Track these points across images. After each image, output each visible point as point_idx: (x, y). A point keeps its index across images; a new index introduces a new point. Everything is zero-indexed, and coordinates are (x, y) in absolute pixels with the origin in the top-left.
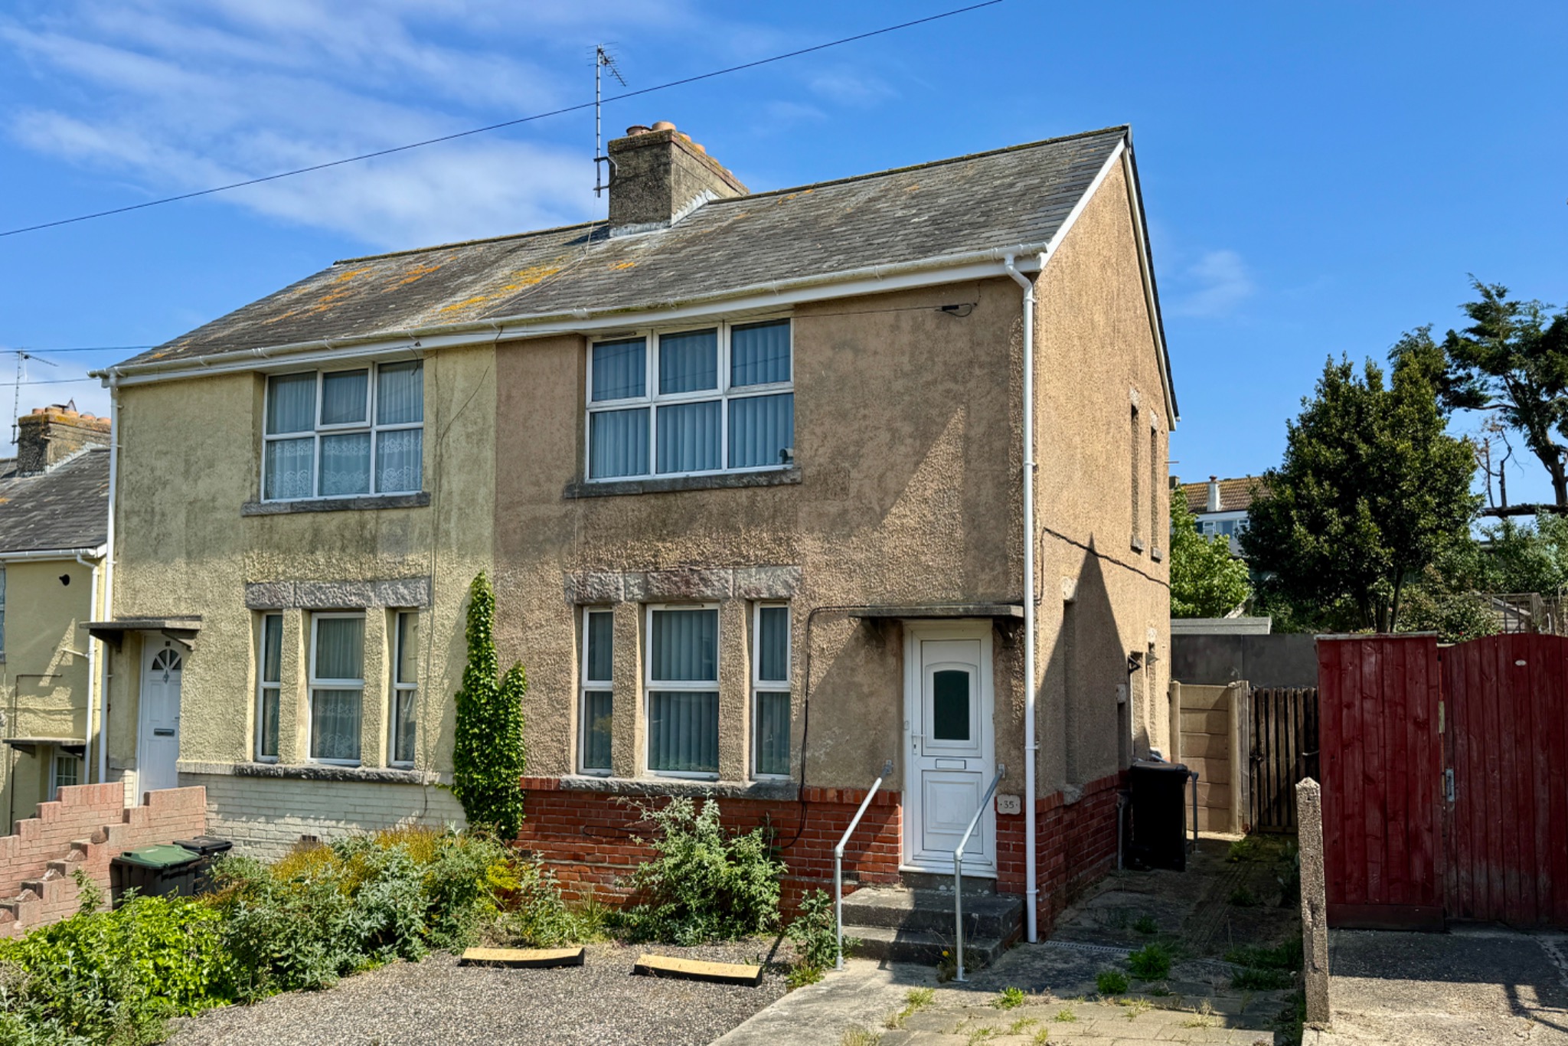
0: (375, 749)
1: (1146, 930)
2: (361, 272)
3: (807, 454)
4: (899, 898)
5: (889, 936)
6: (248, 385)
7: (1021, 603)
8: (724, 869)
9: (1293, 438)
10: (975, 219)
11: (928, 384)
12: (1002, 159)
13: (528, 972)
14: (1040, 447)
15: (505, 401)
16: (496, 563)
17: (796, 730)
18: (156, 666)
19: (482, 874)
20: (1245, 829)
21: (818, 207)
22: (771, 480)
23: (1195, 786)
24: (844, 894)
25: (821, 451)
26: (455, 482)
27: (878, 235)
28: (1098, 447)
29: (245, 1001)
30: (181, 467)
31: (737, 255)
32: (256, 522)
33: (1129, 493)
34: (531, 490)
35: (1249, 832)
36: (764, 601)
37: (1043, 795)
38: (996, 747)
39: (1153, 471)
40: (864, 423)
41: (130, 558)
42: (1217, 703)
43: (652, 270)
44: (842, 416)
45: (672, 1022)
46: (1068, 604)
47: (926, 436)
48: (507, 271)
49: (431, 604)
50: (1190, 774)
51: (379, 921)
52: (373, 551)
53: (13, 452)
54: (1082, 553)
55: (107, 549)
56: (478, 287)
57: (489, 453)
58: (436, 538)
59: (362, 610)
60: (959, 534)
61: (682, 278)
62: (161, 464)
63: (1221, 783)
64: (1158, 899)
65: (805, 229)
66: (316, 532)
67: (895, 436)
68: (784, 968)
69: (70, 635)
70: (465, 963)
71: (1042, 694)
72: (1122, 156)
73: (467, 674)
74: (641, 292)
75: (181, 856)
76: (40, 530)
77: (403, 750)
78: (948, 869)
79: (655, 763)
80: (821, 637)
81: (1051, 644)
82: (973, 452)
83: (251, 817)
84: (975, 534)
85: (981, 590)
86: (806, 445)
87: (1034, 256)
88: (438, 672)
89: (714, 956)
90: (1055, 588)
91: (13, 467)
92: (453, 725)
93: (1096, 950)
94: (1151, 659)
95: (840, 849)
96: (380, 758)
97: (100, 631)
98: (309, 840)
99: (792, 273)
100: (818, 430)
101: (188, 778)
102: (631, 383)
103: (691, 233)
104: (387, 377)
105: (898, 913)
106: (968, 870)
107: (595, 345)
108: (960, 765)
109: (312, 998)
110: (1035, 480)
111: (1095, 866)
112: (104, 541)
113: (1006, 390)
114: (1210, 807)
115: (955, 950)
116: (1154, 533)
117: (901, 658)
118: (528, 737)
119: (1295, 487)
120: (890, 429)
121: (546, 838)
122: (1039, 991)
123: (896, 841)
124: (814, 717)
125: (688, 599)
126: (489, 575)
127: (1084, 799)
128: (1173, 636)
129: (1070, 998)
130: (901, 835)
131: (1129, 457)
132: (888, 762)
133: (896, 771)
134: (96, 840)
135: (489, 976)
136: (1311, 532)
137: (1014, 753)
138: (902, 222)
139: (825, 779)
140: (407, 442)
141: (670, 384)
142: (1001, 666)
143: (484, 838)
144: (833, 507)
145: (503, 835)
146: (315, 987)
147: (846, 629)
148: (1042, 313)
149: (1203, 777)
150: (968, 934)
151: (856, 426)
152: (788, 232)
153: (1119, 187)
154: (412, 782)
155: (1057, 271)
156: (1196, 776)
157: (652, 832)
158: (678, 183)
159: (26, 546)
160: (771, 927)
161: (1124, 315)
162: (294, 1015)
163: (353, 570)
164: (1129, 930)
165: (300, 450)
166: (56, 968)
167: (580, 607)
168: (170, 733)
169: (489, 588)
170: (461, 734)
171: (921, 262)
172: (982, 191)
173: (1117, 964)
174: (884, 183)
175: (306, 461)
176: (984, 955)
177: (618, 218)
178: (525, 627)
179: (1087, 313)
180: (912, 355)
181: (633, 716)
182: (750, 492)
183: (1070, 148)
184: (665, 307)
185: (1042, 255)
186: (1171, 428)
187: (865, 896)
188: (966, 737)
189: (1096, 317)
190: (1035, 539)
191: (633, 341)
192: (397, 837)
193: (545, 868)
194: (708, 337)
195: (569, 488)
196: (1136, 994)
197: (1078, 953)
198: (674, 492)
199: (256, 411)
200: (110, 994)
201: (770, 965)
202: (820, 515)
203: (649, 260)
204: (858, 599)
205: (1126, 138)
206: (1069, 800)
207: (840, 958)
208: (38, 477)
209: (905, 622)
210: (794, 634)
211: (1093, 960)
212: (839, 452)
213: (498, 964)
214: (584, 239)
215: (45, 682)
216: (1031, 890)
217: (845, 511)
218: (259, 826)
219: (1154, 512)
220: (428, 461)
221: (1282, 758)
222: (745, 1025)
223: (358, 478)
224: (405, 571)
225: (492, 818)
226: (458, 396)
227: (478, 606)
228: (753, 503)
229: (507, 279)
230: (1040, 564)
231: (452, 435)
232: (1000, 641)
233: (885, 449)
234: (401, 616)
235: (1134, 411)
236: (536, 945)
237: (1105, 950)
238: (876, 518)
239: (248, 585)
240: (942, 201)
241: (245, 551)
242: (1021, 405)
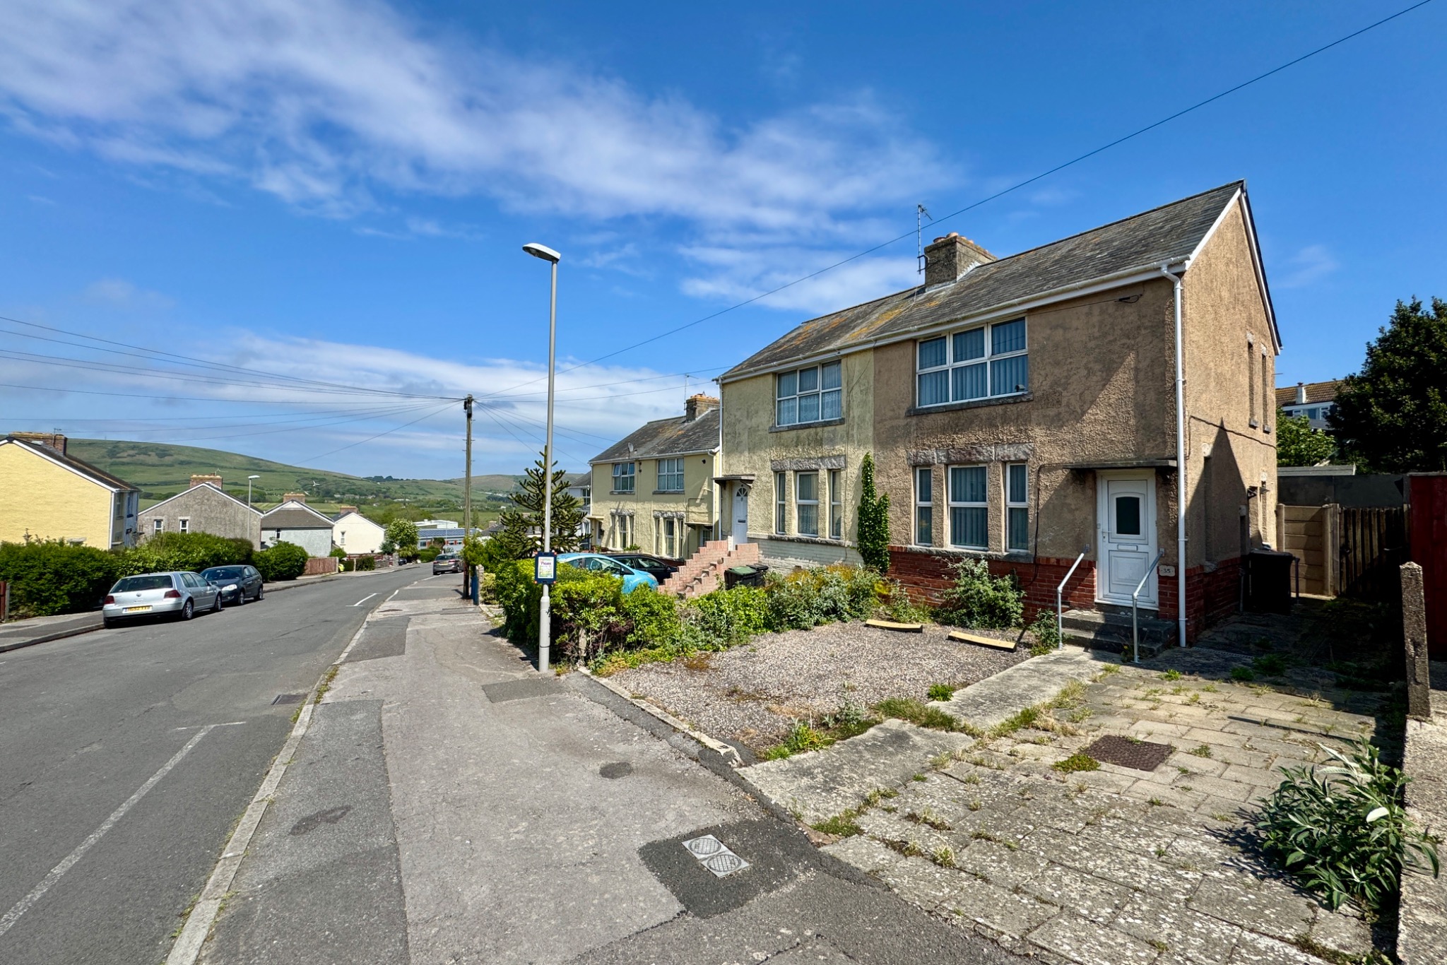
0: (824, 530)
1: (1264, 647)
2: (813, 325)
3: (1036, 385)
4: (1096, 616)
5: (1091, 636)
6: (770, 378)
7: (1176, 458)
8: (991, 593)
9: (1371, 352)
10: (1138, 249)
11: (1110, 342)
12: (1154, 215)
13: (896, 633)
14: (1187, 369)
15: (878, 373)
16: (875, 448)
17: (1032, 529)
18: (738, 495)
19: (872, 587)
20: (1335, 593)
21: (1039, 259)
22: (1015, 400)
23: (1297, 567)
24: (1063, 612)
25: (1044, 383)
26: (856, 412)
27: (1077, 267)
28: (1226, 369)
29: (778, 632)
30: (745, 413)
31: (994, 290)
32: (774, 435)
33: (1248, 393)
34: (891, 414)
35: (1339, 595)
36: (1012, 462)
37: (1190, 566)
38: (1158, 539)
39: (1264, 380)
40: (1070, 367)
41: (728, 452)
42: (1313, 517)
43: (947, 304)
44: (1057, 363)
45: (970, 664)
46: (1207, 459)
47: (1109, 370)
48: (877, 315)
49: (846, 467)
50: (1294, 558)
51: (830, 604)
52: (821, 445)
53: (685, 413)
54: (1216, 430)
55: (720, 448)
56: (864, 324)
57: (871, 398)
58: (848, 438)
59: (817, 470)
60: (1132, 422)
61: (964, 305)
62: (738, 414)
63: (1317, 565)
64: (1272, 630)
65: (1030, 272)
66: (798, 437)
67: (1090, 372)
68: (1028, 645)
69: (706, 483)
70: (867, 626)
71: (1189, 510)
72: (1239, 199)
73: (863, 498)
74: (944, 315)
75: (750, 571)
76: (695, 443)
77: (836, 530)
78: (1129, 603)
79: (954, 541)
80: (1045, 480)
81: (1196, 482)
82: (1141, 376)
83: (775, 557)
84: (1143, 422)
85: (1147, 452)
86: (1036, 381)
87: (1181, 263)
88: (850, 497)
89: (988, 636)
90: (1198, 450)
91: (685, 419)
92: (857, 521)
93: (1228, 655)
94: (1263, 491)
95: (1060, 588)
96: (826, 535)
97: (718, 481)
98: (799, 567)
99: (1026, 294)
100: (1043, 372)
101: (751, 540)
102: (939, 358)
103: (967, 283)
104: (826, 369)
105: (1095, 624)
106: (1141, 605)
107: (921, 343)
108: (1135, 548)
109: (805, 634)
110: (1184, 389)
111: (1225, 608)
112: (718, 445)
113: (1163, 340)
114: (1307, 579)
115: (1133, 647)
116: (1265, 416)
117: (1095, 490)
118: (892, 527)
119: (1373, 384)
120: (1086, 368)
121: (901, 573)
122: (1191, 673)
123: (1093, 587)
124: (1042, 521)
125: (970, 462)
126: (871, 454)
127: (1217, 570)
128: (1279, 478)
129: (1213, 679)
130: (1095, 584)
131: (1247, 374)
132: (1088, 545)
133: (1093, 550)
134: (719, 563)
135: (879, 633)
136: (1387, 412)
137: (1171, 542)
138: (1091, 258)
139: (1050, 552)
140: (835, 396)
141: (959, 357)
142: (1161, 494)
143: (872, 571)
144: (1052, 412)
145: (881, 571)
146: (806, 629)
147: (1061, 475)
148: (1187, 294)
149: (1303, 560)
150: (1141, 639)
151: (1066, 368)
152: (1021, 275)
153: (1237, 217)
154: (840, 545)
155: (1196, 270)
156: (1298, 560)
157: (953, 574)
158: (960, 261)
159: (690, 449)
160: (1019, 625)
161: (1242, 290)
162: (797, 639)
163: (813, 453)
164: (1252, 646)
165: (791, 404)
166: (710, 611)
167: (914, 467)
168: (744, 522)
169: (872, 459)
170: (861, 525)
171: (1106, 277)
172: (1140, 234)
173: (1244, 664)
174: (1078, 241)
175: (793, 408)
176: (1151, 651)
177: (929, 283)
178: (889, 477)
179: (1217, 292)
180: (1100, 327)
181: (942, 518)
182: (1003, 407)
183: (1201, 201)
184: (956, 320)
185: (1186, 262)
186: (1277, 354)
187: (1073, 614)
188: (1138, 533)
189: (1223, 294)
190: (1184, 422)
191: (939, 339)
192: (835, 568)
193: (901, 587)
194: (979, 332)
195: (909, 411)
196: (1261, 682)
197: (1216, 657)
198: (962, 410)
199: (773, 389)
200: (729, 623)
201: (1019, 643)
202: (1044, 416)
203: (947, 299)
204: (1068, 459)
205: (1242, 187)
206: (1207, 570)
207: (1061, 644)
208: (693, 422)
209: (1098, 471)
210: (1030, 479)
211: (1227, 660)
212: (1056, 383)
213: (882, 628)
214: (913, 295)
215: (698, 501)
216: (1182, 618)
217: (1060, 414)
218: (778, 561)
219: (1265, 404)
220: (844, 404)
221: (1367, 551)
222: (1009, 671)
223: (815, 413)
224: (835, 453)
225: (877, 563)
226: (857, 374)
227: (867, 467)
228: (1005, 412)
229: (877, 319)
230: (1188, 435)
231: (854, 392)
232: (1161, 480)
233: (1084, 379)
234: (834, 473)
235: (1250, 346)
236: (899, 621)
237: (1234, 655)
238: (1078, 416)
239: (772, 461)
240: (1115, 244)
241: (771, 447)
242: (1174, 347)
